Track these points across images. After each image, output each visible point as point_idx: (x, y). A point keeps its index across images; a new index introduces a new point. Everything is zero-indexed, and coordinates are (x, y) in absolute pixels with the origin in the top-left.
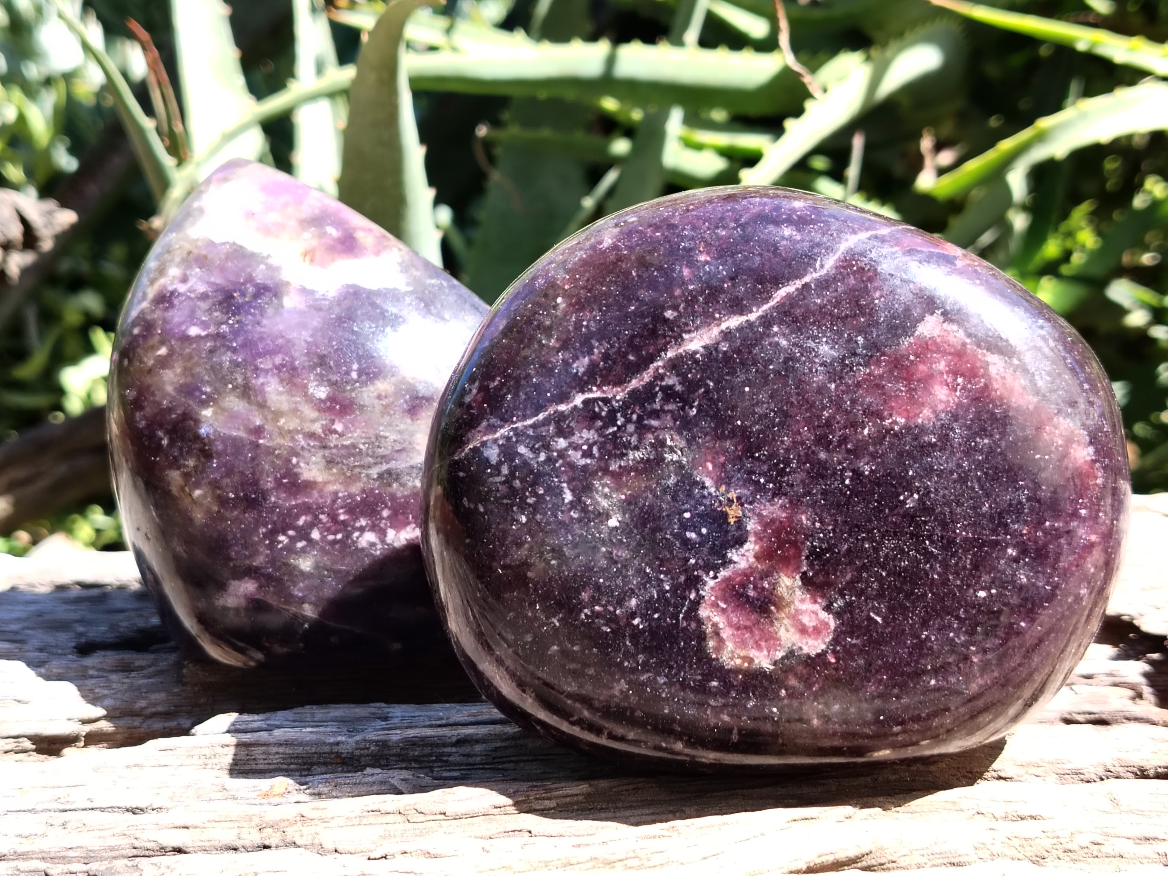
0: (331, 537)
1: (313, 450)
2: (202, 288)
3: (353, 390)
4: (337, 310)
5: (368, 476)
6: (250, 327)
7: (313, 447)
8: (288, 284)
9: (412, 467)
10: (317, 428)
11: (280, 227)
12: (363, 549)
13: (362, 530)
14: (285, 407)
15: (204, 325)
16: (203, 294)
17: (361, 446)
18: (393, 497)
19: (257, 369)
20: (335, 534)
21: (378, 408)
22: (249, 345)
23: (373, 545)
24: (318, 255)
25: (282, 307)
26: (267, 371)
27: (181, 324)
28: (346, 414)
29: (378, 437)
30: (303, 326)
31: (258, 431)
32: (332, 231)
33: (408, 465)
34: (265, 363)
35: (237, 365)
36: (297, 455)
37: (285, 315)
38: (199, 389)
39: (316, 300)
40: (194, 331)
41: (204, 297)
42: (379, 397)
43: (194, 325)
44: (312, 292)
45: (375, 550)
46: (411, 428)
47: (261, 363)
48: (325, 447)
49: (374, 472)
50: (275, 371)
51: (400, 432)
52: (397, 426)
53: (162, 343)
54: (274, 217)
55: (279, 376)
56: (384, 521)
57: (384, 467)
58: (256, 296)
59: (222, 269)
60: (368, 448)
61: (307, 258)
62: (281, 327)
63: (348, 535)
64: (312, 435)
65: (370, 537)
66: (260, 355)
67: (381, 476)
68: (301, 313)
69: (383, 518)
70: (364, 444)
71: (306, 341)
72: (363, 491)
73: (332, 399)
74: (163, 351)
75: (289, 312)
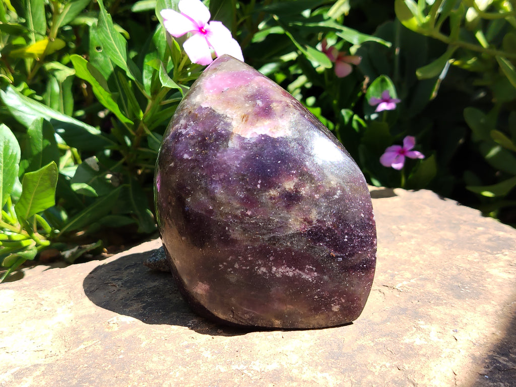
0: (244, 268)
1: (236, 224)
2: (192, 133)
3: (257, 194)
4: (255, 149)
5: (263, 239)
6: (210, 157)
7: (237, 222)
8: (232, 133)
9: (286, 236)
10: (239, 212)
11: (235, 100)
12: (260, 275)
13: (259, 266)
14: (224, 200)
15: (190, 154)
16: (192, 136)
17: (260, 224)
18: (275, 251)
19: (212, 180)
20: (246, 266)
21: (270, 204)
22: (209, 167)
23: (265, 273)
24: (250, 118)
25: (228, 147)
26: (216, 182)
27: (181, 151)
28: (253, 207)
29: (269, 220)
30: (237, 158)
31: (211, 212)
32: (259, 103)
33: (284, 235)
34: (215, 178)
35: (203, 177)
36: (228, 226)
37: (229, 152)
38: (185, 187)
39: (245, 144)
40: (186, 156)
41: (192, 138)
42: (271, 198)
43: (186, 153)
44: (244, 139)
45: (266, 277)
46: (287, 216)
47: (214, 177)
48: (242, 223)
49: (266, 238)
50: (220, 182)
51: (281, 218)
52: (279, 214)
53: (172, 160)
54: (233, 94)
55: (222, 185)
56: (270, 263)
57: (272, 235)
58: (216, 140)
59: (203, 123)
60: (264, 225)
61: (244, 119)
62: (225, 158)
63: (252, 268)
64: (236, 216)
65: (263, 269)
66: (213, 173)
67: (270, 239)
68: (237, 151)
69: (270, 261)
70: (262, 223)
71: (237, 167)
72: (260, 246)
73: (247, 198)
74: (172, 164)
75: (231, 150)
